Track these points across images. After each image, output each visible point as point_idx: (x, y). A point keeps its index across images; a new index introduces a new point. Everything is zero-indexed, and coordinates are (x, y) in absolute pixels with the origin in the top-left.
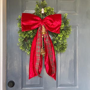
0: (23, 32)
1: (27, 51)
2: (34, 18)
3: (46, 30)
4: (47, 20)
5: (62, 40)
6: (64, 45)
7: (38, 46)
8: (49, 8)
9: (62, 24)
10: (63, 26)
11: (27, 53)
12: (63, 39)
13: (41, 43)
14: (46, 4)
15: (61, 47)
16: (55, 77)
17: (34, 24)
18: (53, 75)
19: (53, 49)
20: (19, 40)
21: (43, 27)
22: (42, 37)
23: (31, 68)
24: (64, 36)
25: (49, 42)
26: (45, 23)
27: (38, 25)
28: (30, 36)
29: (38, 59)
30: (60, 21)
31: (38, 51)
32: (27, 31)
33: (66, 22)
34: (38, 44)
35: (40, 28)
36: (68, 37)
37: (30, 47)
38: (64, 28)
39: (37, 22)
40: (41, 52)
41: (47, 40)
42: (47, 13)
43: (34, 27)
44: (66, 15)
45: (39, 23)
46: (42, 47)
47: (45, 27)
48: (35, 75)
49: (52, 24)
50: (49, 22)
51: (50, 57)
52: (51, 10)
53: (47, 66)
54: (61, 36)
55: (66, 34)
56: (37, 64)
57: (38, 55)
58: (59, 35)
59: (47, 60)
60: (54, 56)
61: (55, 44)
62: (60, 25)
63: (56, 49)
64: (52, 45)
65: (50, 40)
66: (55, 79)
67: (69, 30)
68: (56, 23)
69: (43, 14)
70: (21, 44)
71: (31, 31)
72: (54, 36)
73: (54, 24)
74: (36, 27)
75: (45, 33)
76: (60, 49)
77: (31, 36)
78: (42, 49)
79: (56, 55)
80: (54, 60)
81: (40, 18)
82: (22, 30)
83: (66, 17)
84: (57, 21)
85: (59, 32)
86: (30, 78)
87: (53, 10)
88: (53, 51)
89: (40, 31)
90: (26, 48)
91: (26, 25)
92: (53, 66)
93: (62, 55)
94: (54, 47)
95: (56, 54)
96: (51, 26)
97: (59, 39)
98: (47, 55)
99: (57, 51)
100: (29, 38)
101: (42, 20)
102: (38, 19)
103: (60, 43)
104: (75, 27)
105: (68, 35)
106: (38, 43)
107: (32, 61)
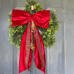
0: (13, 27)
1: (17, 46)
2: (24, 14)
3: (35, 25)
4: (37, 16)
5: (50, 35)
6: (53, 40)
7: (27, 40)
8: (38, 4)
9: (50, 19)
10: (51, 22)
11: (17, 47)
12: (52, 34)
13: (31, 38)
14: (35, 2)
15: (50, 42)
16: (44, 70)
17: (24, 20)
18: (43, 69)
19: (42, 43)
20: (10, 34)
21: (33, 22)
22: (32, 31)
23: (21, 62)
24: (52, 31)
25: (39, 36)
26: (34, 18)
27: (28, 21)
28: (20, 31)
29: (28, 54)
30: (48, 17)
31: (27, 46)
32: (17, 27)
33: (54, 18)
34: (27, 39)
35: (29, 23)
36: (56, 31)
37: (20, 41)
38: (52, 23)
39: (26, 18)
40: (31, 46)
41: (37, 35)
42: (37, 10)
43: (24, 22)
44: (54, 11)
45: (29, 18)
46: (32, 42)
47: (35, 23)
48: (25, 69)
49: (41, 20)
50: (38, 18)
51: (40, 51)
52: (40, 7)
53: (37, 59)
54: (50, 31)
55: (55, 29)
56: (27, 58)
57: (28, 50)
58: (47, 30)
59: (36, 54)
60: (43, 50)
61: (44, 38)
62: (49, 21)
63: (46, 43)
64: (42, 40)
65: (39, 35)
66: (45, 72)
67: (57, 25)
68: (45, 18)
69: (32, 11)
70: (11, 39)
71: (21, 27)
72: (43, 31)
73: (43, 19)
74: (25, 22)
75: (34, 28)
76: (49, 43)
77: (22, 31)
78: (31, 43)
79: (45, 49)
80: (43, 54)
81: (30, 14)
82: (12, 25)
83: (54, 13)
84: (46, 17)
85: (48, 27)
86: (20, 72)
87: (42, 7)
88: (42, 45)
89: (30, 26)
90: (16, 43)
91: (16, 20)
92: (42, 60)
93: (51, 49)
94: (43, 42)
95: (45, 47)
96: (40, 21)
97: (48, 34)
98: (37, 49)
99: (46, 45)
100: (20, 33)
101: (32, 16)
102: (28, 15)
103: (49, 37)
104: (62, 22)
105: (56, 30)
106: (28, 37)
107: (22, 55)
